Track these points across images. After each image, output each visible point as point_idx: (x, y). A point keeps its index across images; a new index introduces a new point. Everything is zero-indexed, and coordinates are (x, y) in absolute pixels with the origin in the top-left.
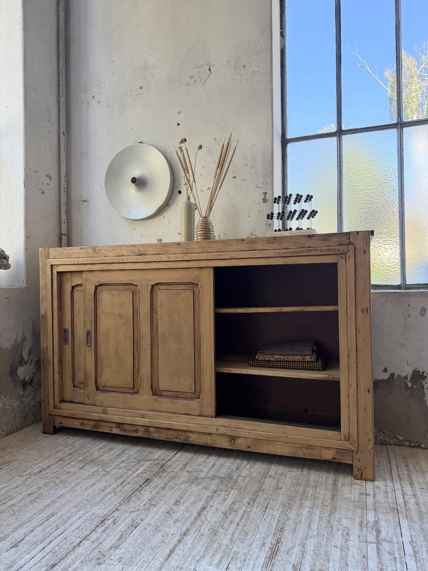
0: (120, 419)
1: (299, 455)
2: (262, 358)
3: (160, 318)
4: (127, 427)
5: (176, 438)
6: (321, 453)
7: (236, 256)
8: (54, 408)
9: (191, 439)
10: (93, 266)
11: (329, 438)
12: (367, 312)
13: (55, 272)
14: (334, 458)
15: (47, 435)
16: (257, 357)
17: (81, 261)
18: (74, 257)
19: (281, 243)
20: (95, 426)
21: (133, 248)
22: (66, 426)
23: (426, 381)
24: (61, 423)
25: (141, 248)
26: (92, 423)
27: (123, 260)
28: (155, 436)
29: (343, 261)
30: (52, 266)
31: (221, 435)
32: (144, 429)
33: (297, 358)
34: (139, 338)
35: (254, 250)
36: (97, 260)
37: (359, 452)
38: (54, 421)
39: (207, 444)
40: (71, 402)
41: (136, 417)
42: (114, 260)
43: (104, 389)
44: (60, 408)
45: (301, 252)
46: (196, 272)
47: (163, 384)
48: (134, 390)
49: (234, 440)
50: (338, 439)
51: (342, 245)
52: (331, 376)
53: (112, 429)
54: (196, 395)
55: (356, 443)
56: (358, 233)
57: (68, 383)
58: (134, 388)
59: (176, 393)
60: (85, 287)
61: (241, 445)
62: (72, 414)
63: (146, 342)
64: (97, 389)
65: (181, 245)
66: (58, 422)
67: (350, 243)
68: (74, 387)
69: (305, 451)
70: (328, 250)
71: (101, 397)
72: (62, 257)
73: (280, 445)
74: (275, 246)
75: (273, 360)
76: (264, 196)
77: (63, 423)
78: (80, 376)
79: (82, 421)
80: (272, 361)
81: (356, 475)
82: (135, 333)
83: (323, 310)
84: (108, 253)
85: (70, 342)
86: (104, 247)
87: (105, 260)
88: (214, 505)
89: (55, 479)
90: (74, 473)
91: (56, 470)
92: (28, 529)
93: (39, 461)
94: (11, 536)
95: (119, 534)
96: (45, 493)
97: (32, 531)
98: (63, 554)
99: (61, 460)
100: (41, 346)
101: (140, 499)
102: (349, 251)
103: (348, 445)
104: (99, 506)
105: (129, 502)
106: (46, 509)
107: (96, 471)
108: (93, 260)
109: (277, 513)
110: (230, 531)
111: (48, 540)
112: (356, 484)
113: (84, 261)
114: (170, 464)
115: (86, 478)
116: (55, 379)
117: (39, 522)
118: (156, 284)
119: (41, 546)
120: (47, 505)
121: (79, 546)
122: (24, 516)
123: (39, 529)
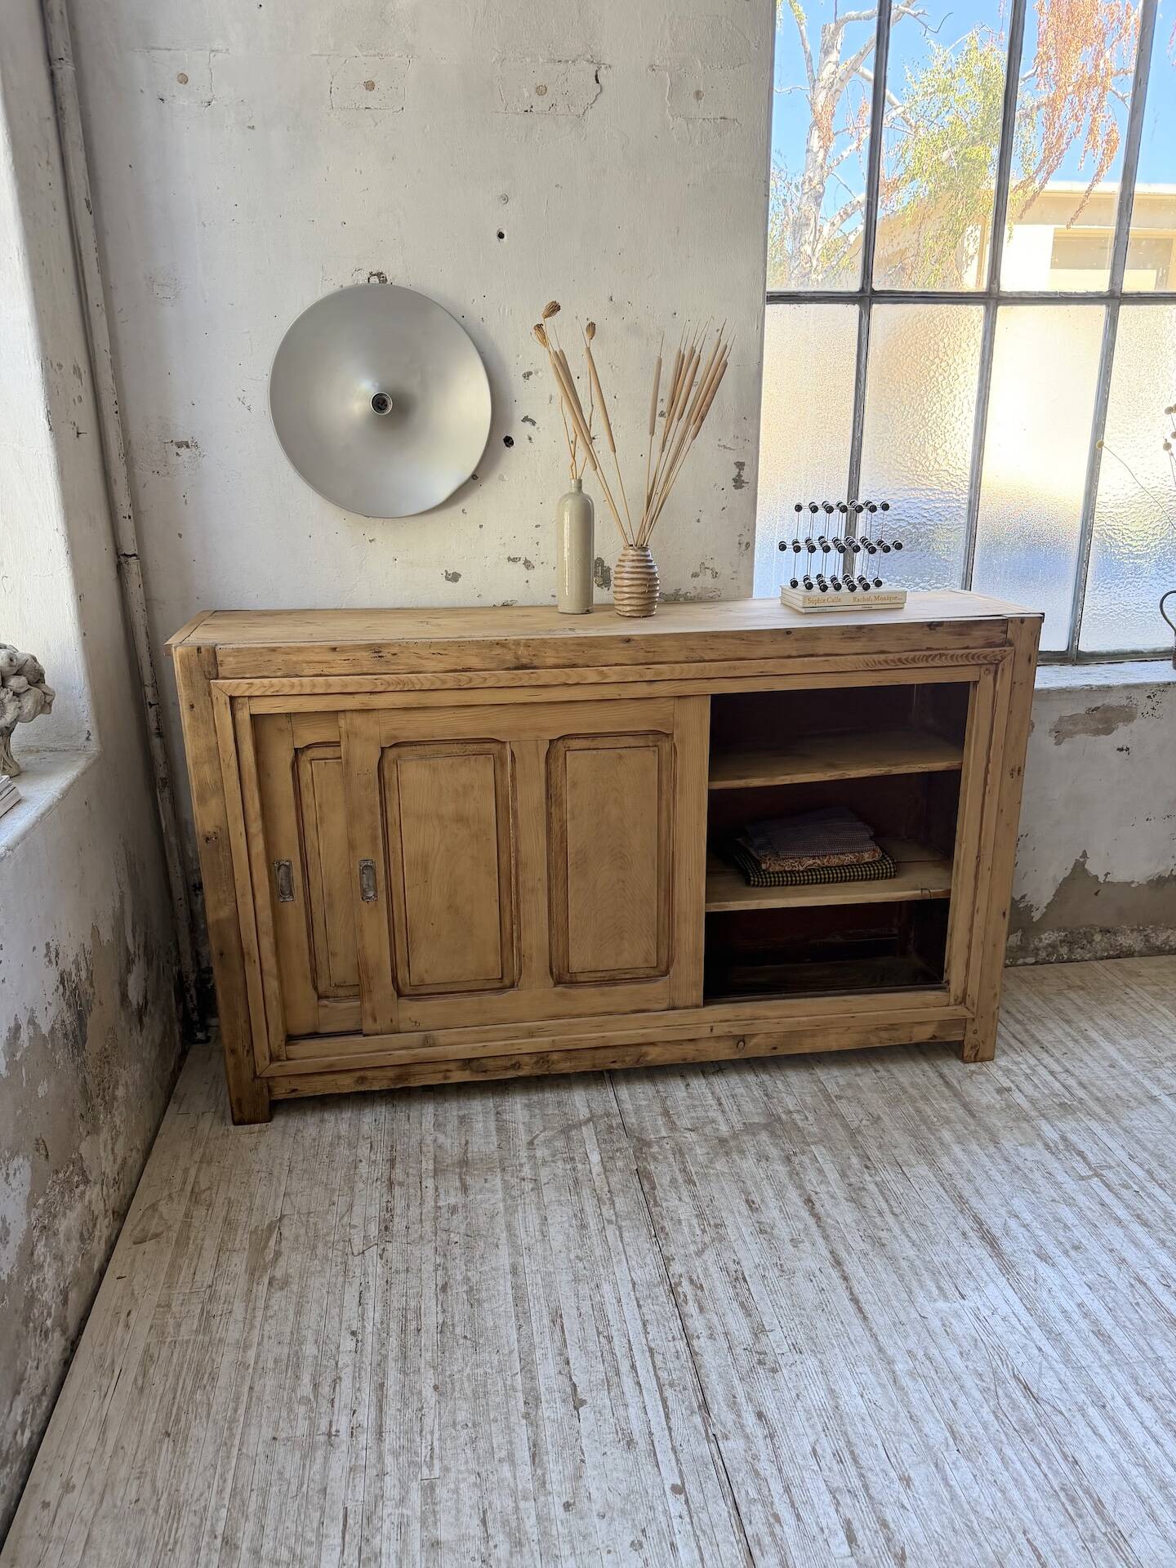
0: (474, 1049)
1: (872, 1044)
2: (777, 868)
3: (573, 818)
4: (491, 1064)
5: (614, 1062)
6: (911, 1032)
7: (772, 669)
8: (271, 1060)
9: (649, 1058)
10: (373, 697)
11: (927, 1006)
12: (1019, 774)
13: (244, 716)
14: (934, 1037)
15: (257, 1127)
16: (764, 866)
17: (336, 683)
18: (312, 673)
19: (871, 639)
20: (399, 1078)
21: (498, 651)
22: (312, 1094)
24: (294, 1090)
25: (521, 651)
27: (471, 681)
28: (565, 1067)
29: (990, 678)
30: (232, 698)
31: (719, 1037)
32: (535, 1060)
33: (849, 858)
34: (513, 868)
35: (812, 656)
36: (389, 684)
37: (977, 1020)
38: (270, 1091)
39: (685, 1059)
40: (315, 1035)
41: (517, 1037)
42: (444, 682)
43: (417, 993)
44: (291, 1056)
45: (913, 660)
46: (669, 706)
47: (581, 958)
48: (505, 983)
49: (744, 1042)
50: (945, 1004)
51: (991, 645)
52: (927, 892)
53: (448, 1074)
54: (662, 969)
55: (976, 1006)
56: (1022, 620)
57: (303, 993)
58: (502, 978)
59: (612, 973)
60: (347, 752)
61: (758, 1046)
62: (330, 1065)
63: (535, 874)
64: (399, 995)
65: (633, 643)
66: (280, 1092)
67: (1007, 643)
68: (320, 997)
69: (884, 1035)
70: (967, 656)
71: (412, 1011)
72: (266, 674)
73: (838, 1034)
74: (857, 646)
75: (801, 869)
76: (738, 470)
77: (300, 1088)
78: (340, 969)
79: (358, 1074)
80: (798, 872)
81: (967, 1056)
82: (501, 854)
83: (927, 770)
84: (423, 662)
85: (298, 892)
86: (408, 648)
87: (416, 681)
88: (818, 1190)
89: (444, 1236)
90: (465, 1206)
91: (414, 1212)
92: (550, 1360)
93: (342, 1203)
94: (543, 1389)
95: (735, 1305)
96: (469, 1274)
97: (568, 1363)
98: (689, 1379)
99: (391, 1184)
100: (211, 917)
101: (680, 1221)
102: (1003, 658)
103: (961, 1011)
104: (619, 1262)
105: (667, 1234)
106: (526, 1307)
107: (507, 1187)
108: (378, 682)
109: (923, 1170)
110: (897, 1230)
111: (625, 1367)
112: (973, 1072)
113: (346, 685)
114: (634, 1120)
115: (510, 1211)
116: (267, 993)
117: (553, 1340)
118: (563, 738)
119: (628, 1382)
120: (515, 1299)
121: (697, 1354)
122: (505, 1339)
123: (573, 1353)
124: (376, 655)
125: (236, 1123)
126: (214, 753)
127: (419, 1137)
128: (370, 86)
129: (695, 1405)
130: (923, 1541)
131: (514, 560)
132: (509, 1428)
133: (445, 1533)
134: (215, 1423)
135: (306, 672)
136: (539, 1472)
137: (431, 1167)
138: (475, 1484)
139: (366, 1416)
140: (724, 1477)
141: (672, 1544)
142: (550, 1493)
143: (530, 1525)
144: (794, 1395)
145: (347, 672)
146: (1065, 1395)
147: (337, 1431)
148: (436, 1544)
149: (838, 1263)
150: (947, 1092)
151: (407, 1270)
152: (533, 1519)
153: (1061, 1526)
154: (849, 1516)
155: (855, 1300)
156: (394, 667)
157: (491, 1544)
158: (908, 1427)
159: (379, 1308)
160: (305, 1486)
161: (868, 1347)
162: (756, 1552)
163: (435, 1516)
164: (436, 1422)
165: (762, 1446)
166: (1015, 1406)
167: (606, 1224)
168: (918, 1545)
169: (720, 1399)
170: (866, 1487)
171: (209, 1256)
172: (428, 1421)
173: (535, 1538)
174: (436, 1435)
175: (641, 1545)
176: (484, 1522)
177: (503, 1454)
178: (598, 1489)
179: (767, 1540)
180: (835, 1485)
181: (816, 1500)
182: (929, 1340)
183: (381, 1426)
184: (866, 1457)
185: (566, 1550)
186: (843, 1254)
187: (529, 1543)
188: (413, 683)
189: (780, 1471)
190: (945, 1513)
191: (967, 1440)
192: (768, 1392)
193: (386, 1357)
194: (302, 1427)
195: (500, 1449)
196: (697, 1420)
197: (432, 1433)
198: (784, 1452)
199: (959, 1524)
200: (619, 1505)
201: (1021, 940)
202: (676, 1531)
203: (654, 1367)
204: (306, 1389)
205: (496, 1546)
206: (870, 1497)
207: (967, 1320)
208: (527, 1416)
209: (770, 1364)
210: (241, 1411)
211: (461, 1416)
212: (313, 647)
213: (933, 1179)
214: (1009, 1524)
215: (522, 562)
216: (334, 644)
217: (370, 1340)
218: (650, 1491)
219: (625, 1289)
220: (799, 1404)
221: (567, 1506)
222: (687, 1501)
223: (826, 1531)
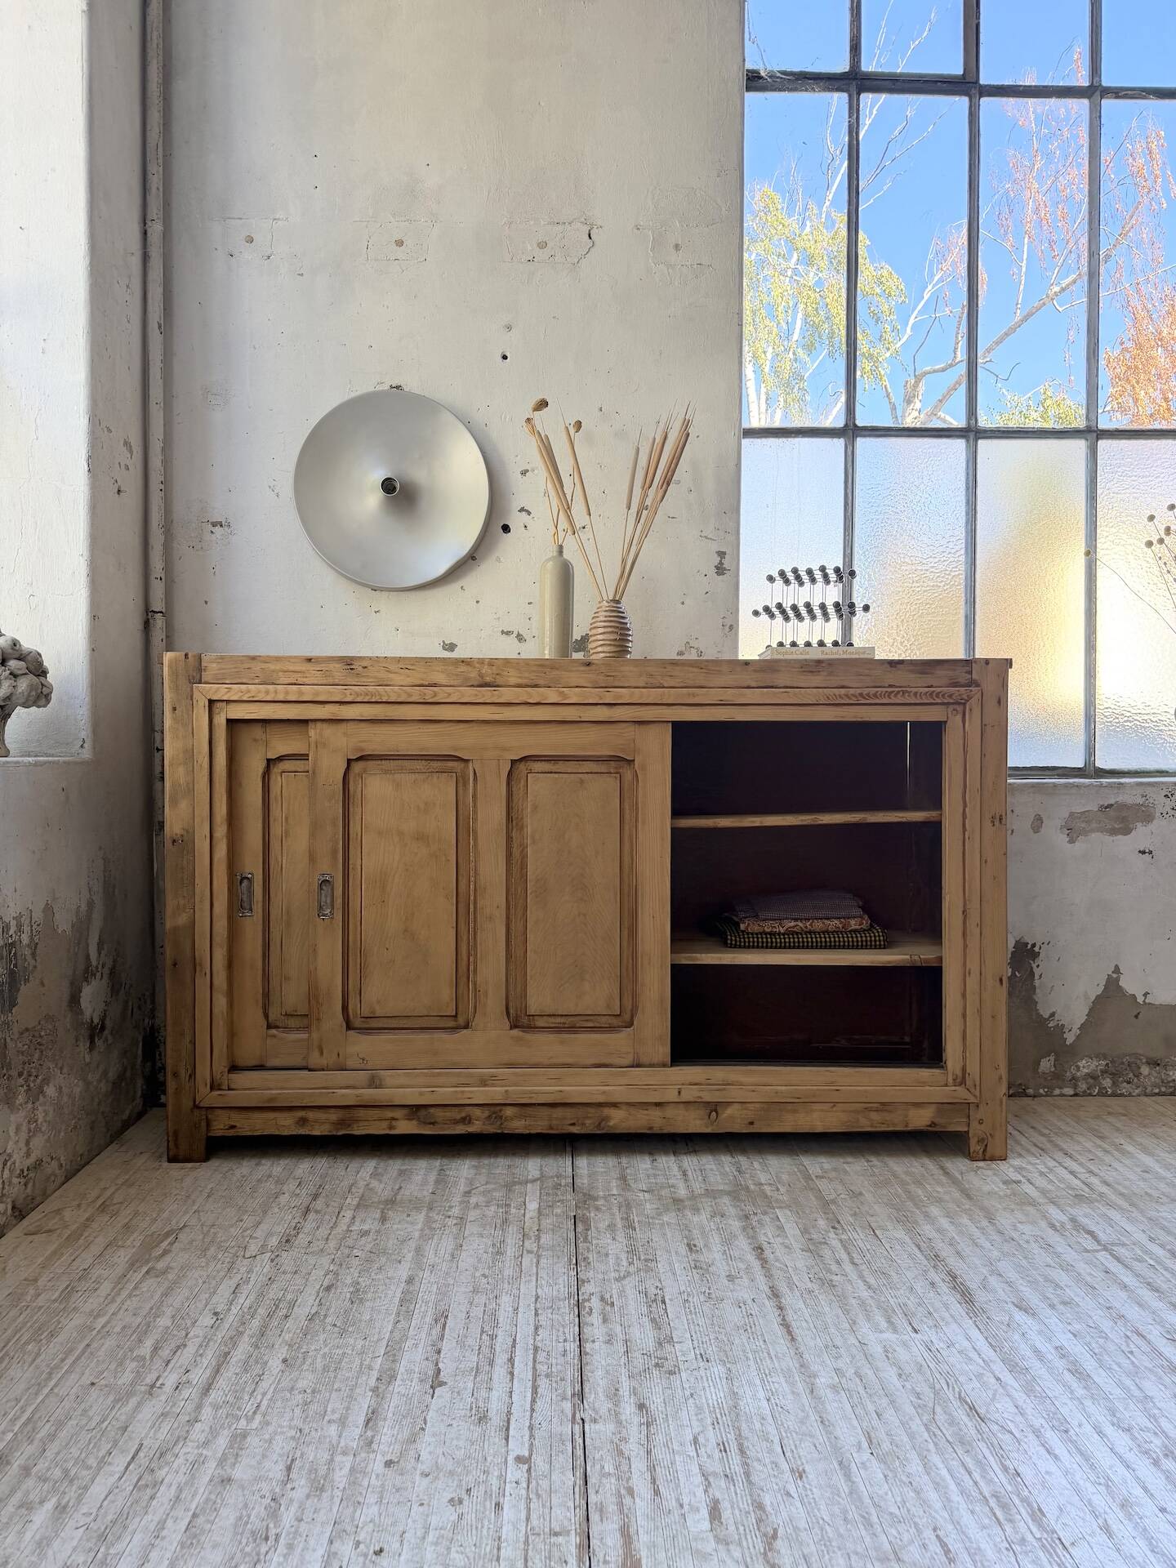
0: (421, 1094)
1: (862, 1127)
2: (756, 929)
3: (534, 842)
4: (439, 1114)
5: (573, 1124)
6: (906, 1116)
7: (731, 698)
8: (212, 1089)
9: (611, 1123)
10: (342, 707)
11: (924, 1084)
12: (1001, 822)
13: (220, 720)
14: (933, 1124)
15: (190, 1165)
16: (742, 927)
17: (308, 693)
18: (286, 682)
19: (831, 674)
20: (342, 1123)
21: (463, 668)
22: (249, 1134)
23: (1038, 961)
24: (233, 1127)
25: (485, 669)
26: (333, 1116)
27: (435, 696)
28: (518, 1126)
29: (959, 718)
30: (211, 702)
31: (688, 1103)
32: (487, 1113)
33: (834, 924)
34: (472, 893)
35: (772, 687)
36: (358, 695)
37: (981, 1106)
38: (208, 1125)
39: (651, 1128)
40: (261, 1067)
41: (467, 1085)
42: (410, 695)
43: (367, 1026)
44: (232, 1086)
45: (875, 695)
46: (630, 731)
47: (538, 1000)
48: (458, 1022)
49: (717, 1111)
50: (943, 1083)
51: (955, 685)
52: (916, 958)
53: (394, 1123)
54: (623, 1019)
55: (978, 1088)
56: (988, 662)
57: (252, 1016)
58: (456, 1016)
59: (572, 1019)
60: (315, 763)
61: (733, 1120)
62: (271, 1100)
63: (493, 901)
64: (349, 1026)
65: (593, 667)
66: (220, 1127)
67: (972, 683)
68: (269, 1027)
69: (874, 1116)
70: (931, 694)
71: (360, 1046)
72: (244, 681)
73: (822, 1111)
74: (817, 680)
75: (782, 931)
76: (719, 559)
77: (238, 1125)
78: (291, 996)
79: (300, 1114)
80: (779, 934)
81: (974, 1151)
82: (460, 878)
83: (904, 820)
84: (391, 676)
85: (258, 908)
86: (379, 662)
87: (384, 693)
88: (772, 1241)
89: (347, 1251)
90: (378, 1232)
91: (323, 1232)
92: (420, 1350)
93: (248, 1221)
94: (402, 1370)
95: (645, 1319)
96: (360, 1280)
97: (439, 1352)
98: (571, 1373)
99: (308, 1210)
100: (169, 924)
101: (607, 1255)
102: (970, 698)
103: (961, 1093)
104: (529, 1281)
105: (589, 1263)
106: (412, 1308)
107: (429, 1220)
108: (348, 692)
109: (900, 1234)
110: (853, 1276)
111: (501, 1358)
112: (980, 1168)
113: (317, 694)
114: (586, 1181)
115: (425, 1237)
116: (215, 1011)
117: (429, 1334)
118: (524, 759)
119: (500, 1371)
120: (402, 1300)
121: (586, 1354)
122: (377, 1330)
123: (446, 1346)
124: (348, 667)
125: (170, 1161)
126: (189, 754)
127: (351, 1181)
128: (400, 243)
129: (569, 1393)
130: (802, 1524)
131: (508, 633)
132: (351, 1397)
133: (238, 1473)
134: (37, 1367)
135: (282, 681)
136: (369, 1433)
138: (293, 1438)
139: (199, 1376)
140: (580, 1452)
141: (498, 1505)
142: (373, 1452)
143: (340, 1477)
144: (687, 1393)
145: (320, 682)
146: (1019, 1419)
147: (163, 1384)
148: (227, 1481)
149: (775, 1294)
150: (944, 1179)
151: (296, 1272)
152: (346, 1471)
153: (984, 1527)
154: (718, 1495)
155: (786, 1325)
156: (364, 680)
157: (289, 1486)
158: (817, 1429)
159: (252, 1297)
160: (106, 1423)
161: (790, 1362)
162: (594, 1517)
163: (236, 1459)
164: (273, 1387)
165: (634, 1433)
166: (952, 1422)
167: (525, 1252)
168: (796, 1529)
169: (600, 1390)
170: (747, 1474)
171: (95, 1249)
172: (264, 1385)
173: (341, 1486)
174: (268, 1396)
175: (461, 1502)
176: (289, 1469)
177: (336, 1416)
178: (430, 1453)
179: (612, 1508)
180: (712, 1469)
181: (682, 1480)
182: (864, 1362)
183: (211, 1384)
184: (756, 1449)
185: (372, 1498)
186: (783, 1288)
187: (333, 1489)
189: (649, 1452)
190: (839, 1503)
191: (886, 1446)
192: (659, 1389)
193: (242, 1333)
194: (127, 1377)
195: (333, 1411)
196: (567, 1406)
197: (264, 1394)
198: (660, 1438)
199: (853, 1514)
200: (450, 1467)
201: (1055, 1066)
202: (507, 1494)
203: (535, 1361)
204: (146, 1349)
205: (293, 1489)
206: (750, 1483)
207: (915, 1349)
208: (375, 1390)
209: (669, 1365)
210: (69, 1361)
211: (301, 1384)
212: (291, 657)
213: (907, 1240)
214: (917, 1520)
215: (515, 635)
216: (309, 655)
217: (231, 1320)
218: (489, 1459)
219: (527, 1302)
220: (691, 1401)
221: (389, 1464)
222: (529, 1470)
223: (686, 1507)
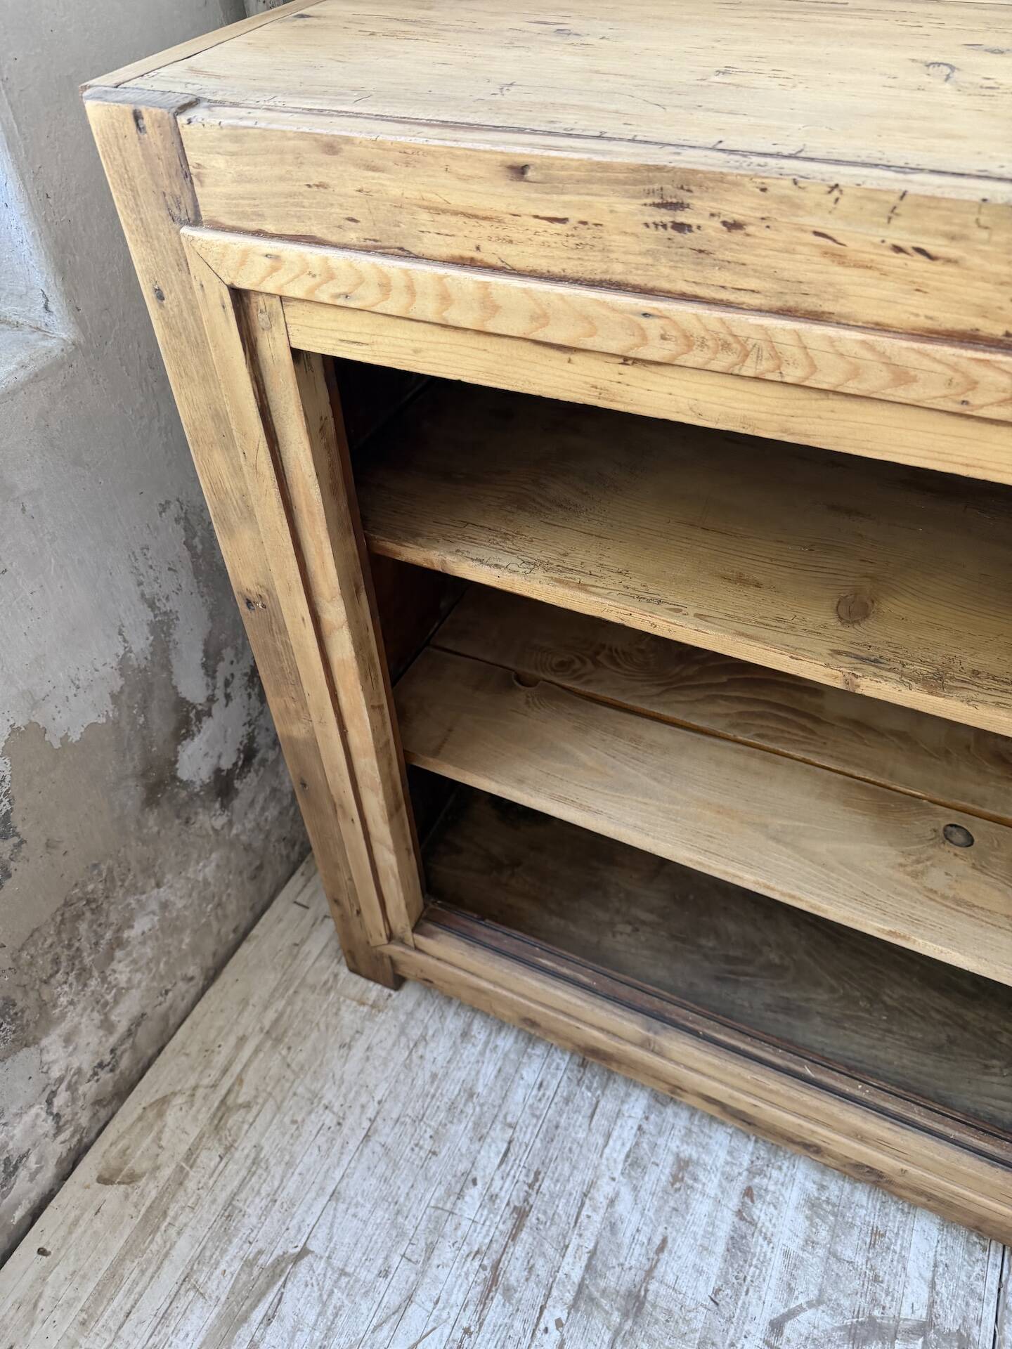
8: (390, 939)
30: (239, 297)
38: (394, 964)
86: (794, 206)
87: (792, 351)
108: (653, 327)
113: (542, 317)
124: (666, 217)
125: (351, 968)
126: (223, 428)
127: (589, 1176)
135: (430, 245)
137: (576, 1275)
145: (556, 269)
156: (722, 277)
188: (776, 356)
212: (452, 154)
216: (520, 149)
